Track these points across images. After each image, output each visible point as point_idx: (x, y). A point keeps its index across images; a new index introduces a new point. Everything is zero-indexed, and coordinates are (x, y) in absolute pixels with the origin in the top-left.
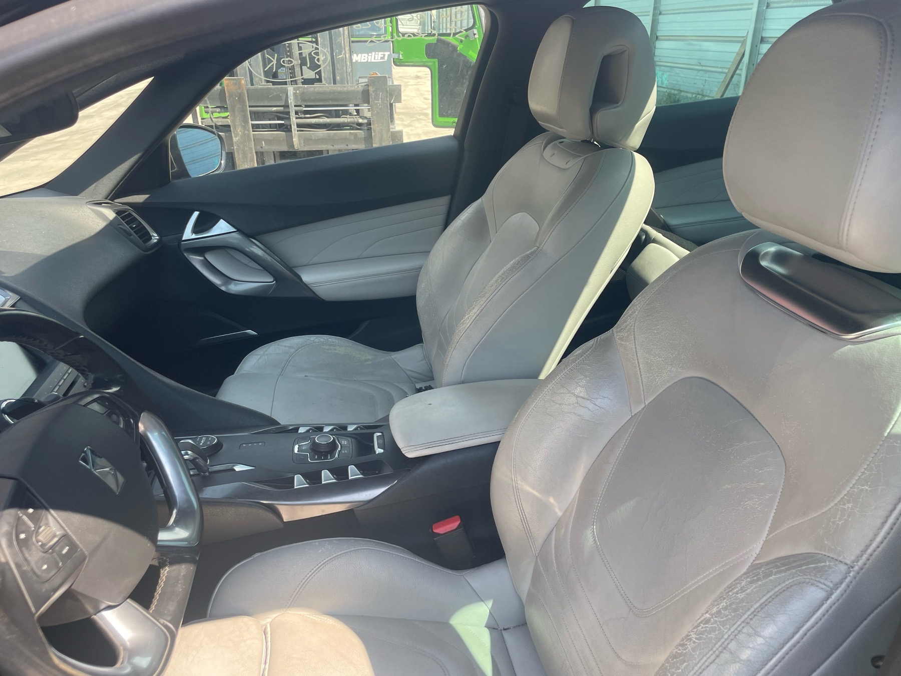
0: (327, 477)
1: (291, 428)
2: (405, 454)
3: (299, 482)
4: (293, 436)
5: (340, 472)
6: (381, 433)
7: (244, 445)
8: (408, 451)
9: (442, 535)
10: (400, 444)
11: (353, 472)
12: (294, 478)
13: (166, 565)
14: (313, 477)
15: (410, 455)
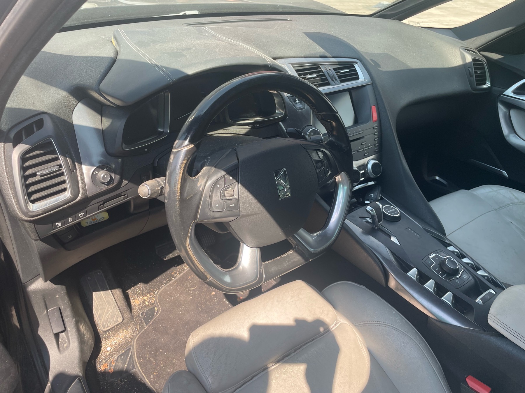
0: (430, 285)
1: (447, 242)
2: (488, 319)
3: (413, 273)
4: (442, 247)
5: (440, 290)
6: (496, 293)
7: (410, 230)
8: (491, 319)
9: (468, 386)
10: (492, 310)
11: (448, 297)
12: (413, 268)
13: (293, 250)
14: (423, 278)
15: (490, 322)
